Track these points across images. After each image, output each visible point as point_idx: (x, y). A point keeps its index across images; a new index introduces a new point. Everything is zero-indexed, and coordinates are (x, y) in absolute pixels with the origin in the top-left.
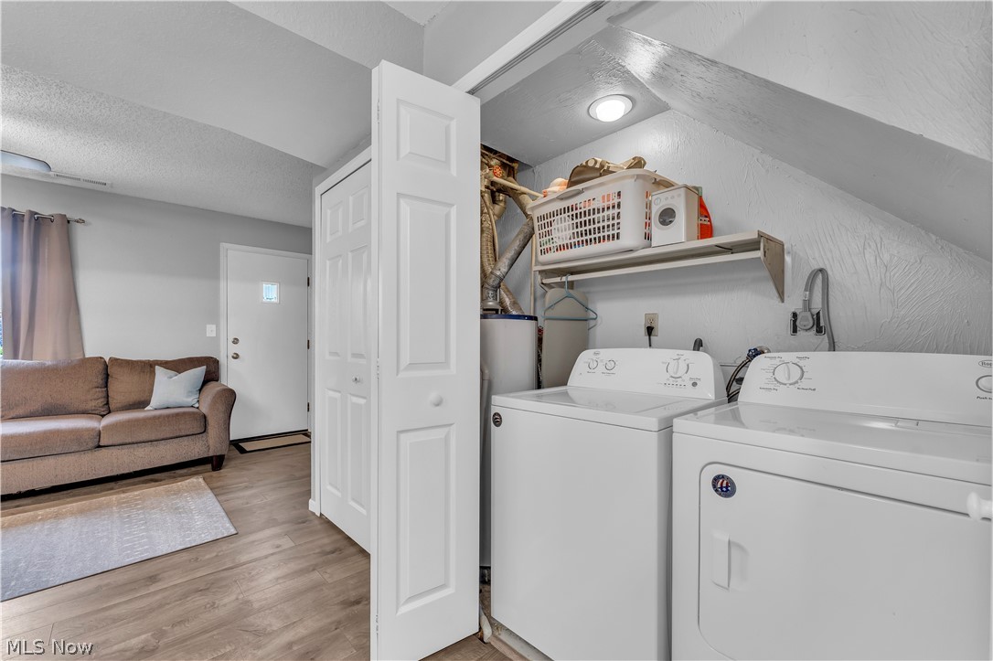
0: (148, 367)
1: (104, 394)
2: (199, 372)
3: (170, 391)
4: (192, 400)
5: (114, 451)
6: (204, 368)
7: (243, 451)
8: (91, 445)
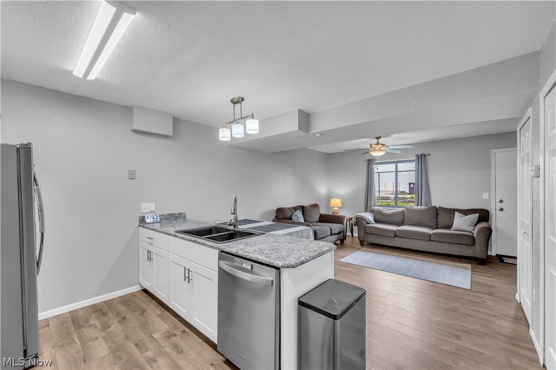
0: (452, 211)
1: (436, 221)
2: (475, 216)
3: (461, 223)
4: (470, 229)
5: (435, 243)
6: (478, 215)
7: (502, 261)
8: (428, 239)
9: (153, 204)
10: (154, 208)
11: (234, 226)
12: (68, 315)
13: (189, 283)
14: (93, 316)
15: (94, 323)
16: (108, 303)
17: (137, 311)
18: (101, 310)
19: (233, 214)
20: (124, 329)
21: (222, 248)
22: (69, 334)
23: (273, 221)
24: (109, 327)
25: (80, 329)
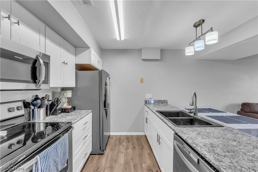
9: (151, 95)
10: (151, 96)
11: (194, 114)
12: (119, 136)
13: (159, 144)
14: (125, 141)
15: (124, 144)
16: (132, 136)
17: (140, 146)
18: (128, 139)
19: (191, 105)
20: (132, 153)
21: (177, 131)
22: (116, 145)
23: (238, 113)
24: (128, 149)
25: (120, 145)
